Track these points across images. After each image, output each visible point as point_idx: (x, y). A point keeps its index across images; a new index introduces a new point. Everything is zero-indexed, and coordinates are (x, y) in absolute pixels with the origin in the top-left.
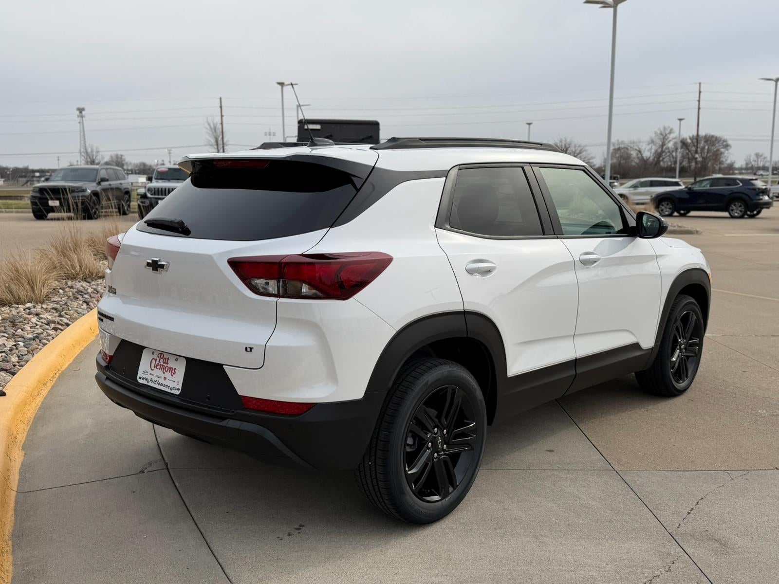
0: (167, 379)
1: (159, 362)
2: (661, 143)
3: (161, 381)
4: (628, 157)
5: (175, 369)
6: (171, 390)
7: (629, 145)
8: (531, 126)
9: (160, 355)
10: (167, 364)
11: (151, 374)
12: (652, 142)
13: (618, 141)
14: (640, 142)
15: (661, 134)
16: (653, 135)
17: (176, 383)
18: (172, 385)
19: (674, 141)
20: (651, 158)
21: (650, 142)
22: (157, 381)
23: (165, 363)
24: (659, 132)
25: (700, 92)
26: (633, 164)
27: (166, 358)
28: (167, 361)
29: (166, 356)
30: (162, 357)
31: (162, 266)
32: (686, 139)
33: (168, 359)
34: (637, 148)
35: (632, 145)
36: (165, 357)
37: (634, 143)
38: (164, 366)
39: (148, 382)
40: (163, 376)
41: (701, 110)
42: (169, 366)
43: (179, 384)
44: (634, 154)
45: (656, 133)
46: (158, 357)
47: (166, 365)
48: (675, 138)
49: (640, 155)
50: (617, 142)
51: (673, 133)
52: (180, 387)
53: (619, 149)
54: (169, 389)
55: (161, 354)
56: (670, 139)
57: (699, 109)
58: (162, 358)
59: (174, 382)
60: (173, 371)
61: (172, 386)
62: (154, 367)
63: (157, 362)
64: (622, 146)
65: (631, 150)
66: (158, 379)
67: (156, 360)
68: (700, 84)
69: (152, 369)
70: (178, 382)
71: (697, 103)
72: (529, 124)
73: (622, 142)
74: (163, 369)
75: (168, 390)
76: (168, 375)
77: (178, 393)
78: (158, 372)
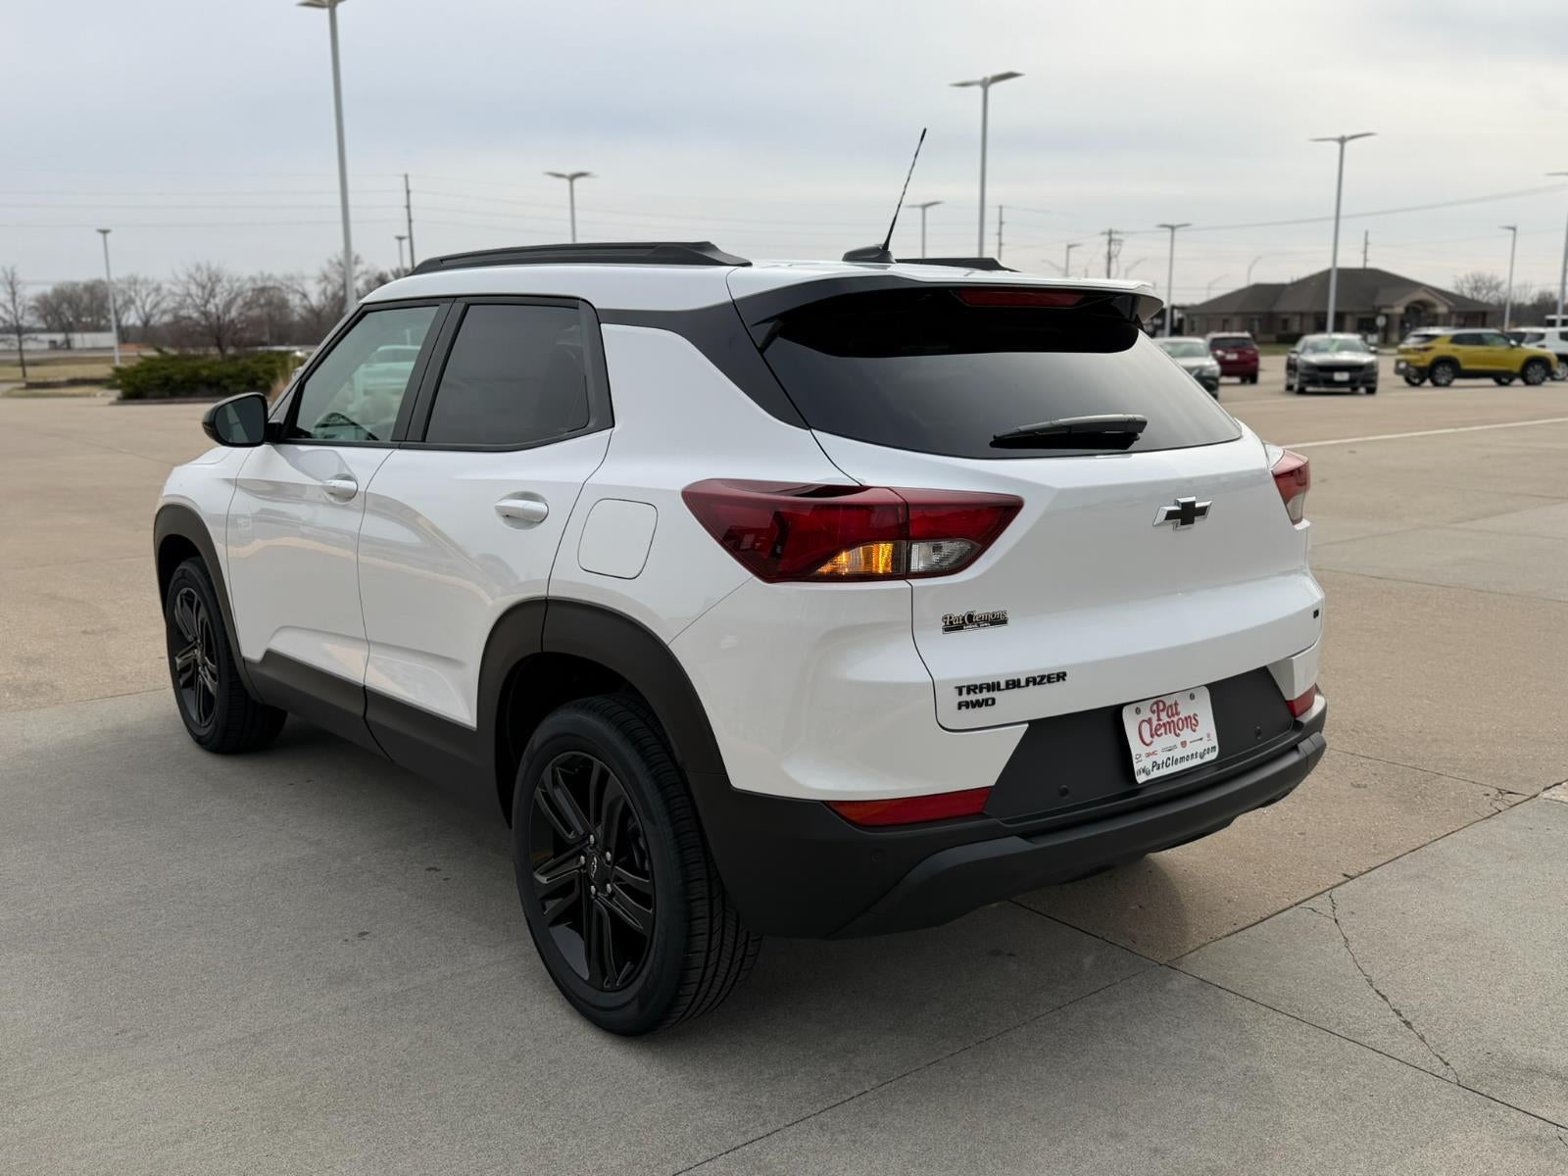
0: (1188, 743)
1: (1159, 719)
2: (341, 281)
3: (1178, 753)
4: (283, 304)
5: (1195, 715)
6: (1201, 757)
7: (285, 282)
8: (108, 236)
9: (1155, 708)
10: (1178, 714)
11: (1148, 755)
12: (326, 278)
13: (262, 273)
14: (304, 278)
15: (340, 264)
16: (326, 266)
17: (1205, 738)
18: (1199, 748)
19: (366, 277)
20: (327, 309)
21: (322, 278)
22: (1169, 759)
23: (1173, 715)
24: (335, 260)
25: (408, 192)
26: (296, 318)
27: (1171, 706)
28: (1176, 709)
29: (1169, 701)
30: (1161, 707)
31: (1203, 511)
32: (387, 275)
33: (1176, 704)
34: (300, 289)
35: (289, 283)
36: (1168, 704)
37: (291, 278)
38: (1173, 721)
39: (1148, 774)
40: (1178, 741)
41: (413, 225)
42: (1182, 716)
43: (1211, 737)
44: (294, 300)
45: (330, 262)
46: (1153, 712)
47: (1175, 719)
48: (366, 273)
49: (305, 302)
50: (259, 276)
51: (362, 263)
52: (1214, 742)
53: (263, 290)
54: (1198, 758)
55: (1157, 703)
56: (356, 274)
57: (410, 221)
58: (1163, 710)
59: (1201, 739)
60: (1194, 722)
61: (1200, 750)
62: (1152, 736)
63: (1155, 723)
64: (270, 284)
65: (288, 293)
66: (1170, 754)
67: (1149, 721)
68: (406, 176)
69: (1148, 742)
70: (1209, 736)
71: (405, 211)
72: (105, 232)
73: (270, 277)
74: (1172, 727)
75: (1197, 761)
76: (1187, 734)
77: (1213, 756)
78: (1168, 739)
